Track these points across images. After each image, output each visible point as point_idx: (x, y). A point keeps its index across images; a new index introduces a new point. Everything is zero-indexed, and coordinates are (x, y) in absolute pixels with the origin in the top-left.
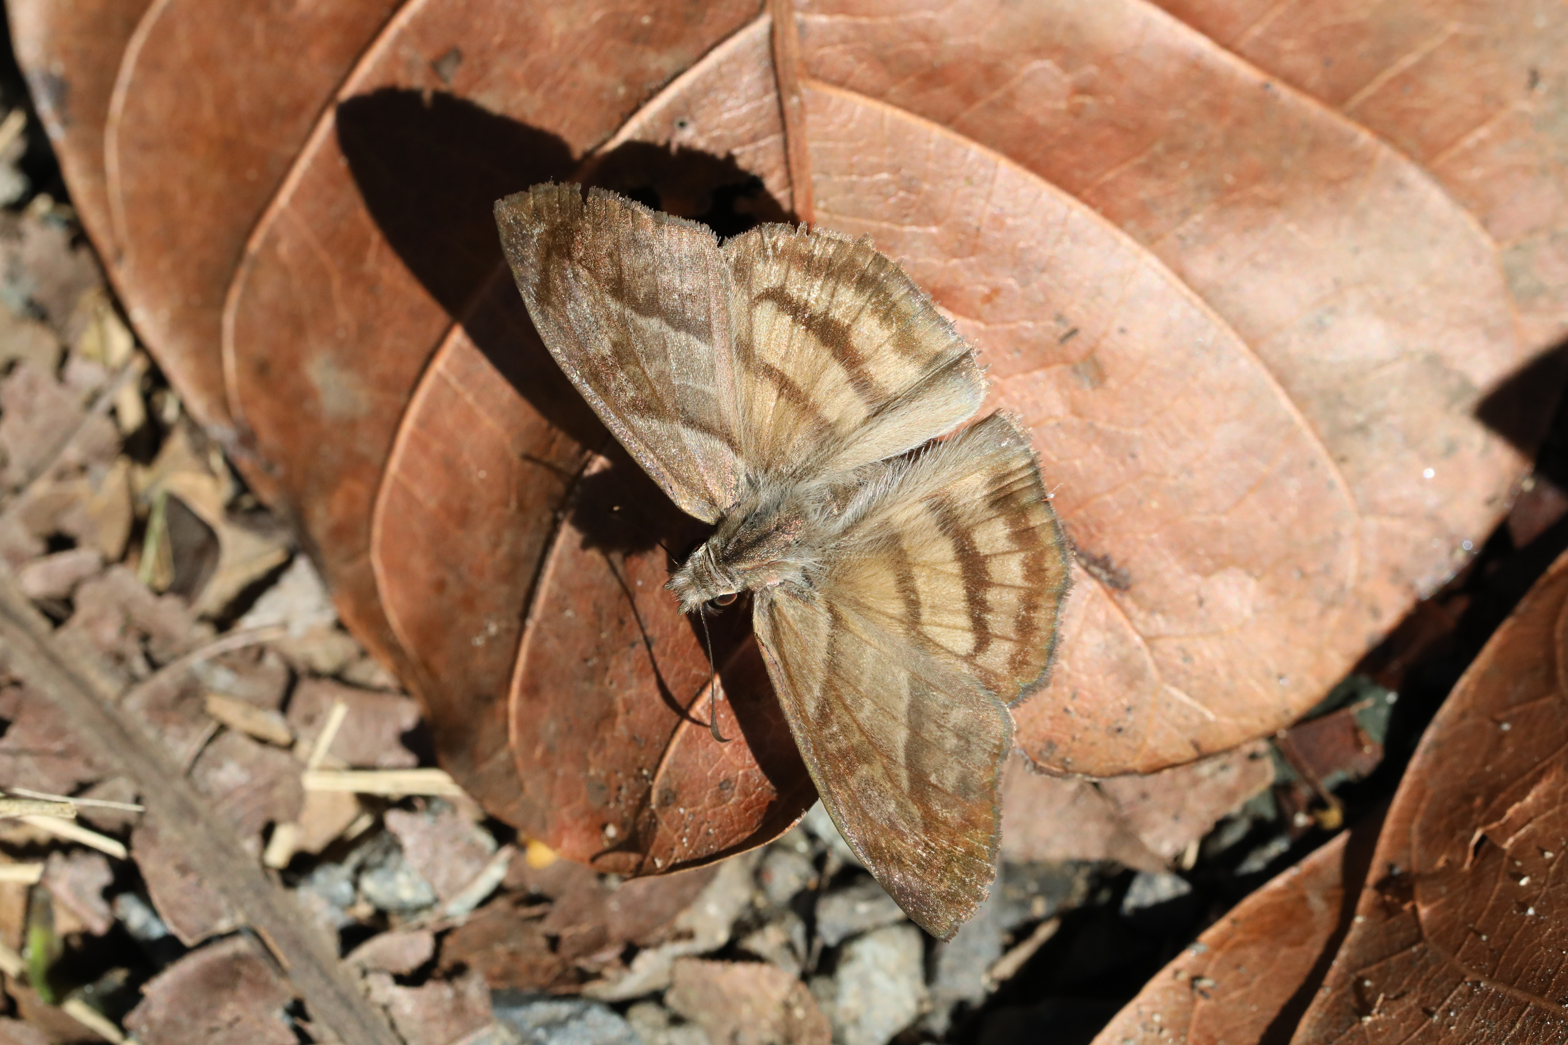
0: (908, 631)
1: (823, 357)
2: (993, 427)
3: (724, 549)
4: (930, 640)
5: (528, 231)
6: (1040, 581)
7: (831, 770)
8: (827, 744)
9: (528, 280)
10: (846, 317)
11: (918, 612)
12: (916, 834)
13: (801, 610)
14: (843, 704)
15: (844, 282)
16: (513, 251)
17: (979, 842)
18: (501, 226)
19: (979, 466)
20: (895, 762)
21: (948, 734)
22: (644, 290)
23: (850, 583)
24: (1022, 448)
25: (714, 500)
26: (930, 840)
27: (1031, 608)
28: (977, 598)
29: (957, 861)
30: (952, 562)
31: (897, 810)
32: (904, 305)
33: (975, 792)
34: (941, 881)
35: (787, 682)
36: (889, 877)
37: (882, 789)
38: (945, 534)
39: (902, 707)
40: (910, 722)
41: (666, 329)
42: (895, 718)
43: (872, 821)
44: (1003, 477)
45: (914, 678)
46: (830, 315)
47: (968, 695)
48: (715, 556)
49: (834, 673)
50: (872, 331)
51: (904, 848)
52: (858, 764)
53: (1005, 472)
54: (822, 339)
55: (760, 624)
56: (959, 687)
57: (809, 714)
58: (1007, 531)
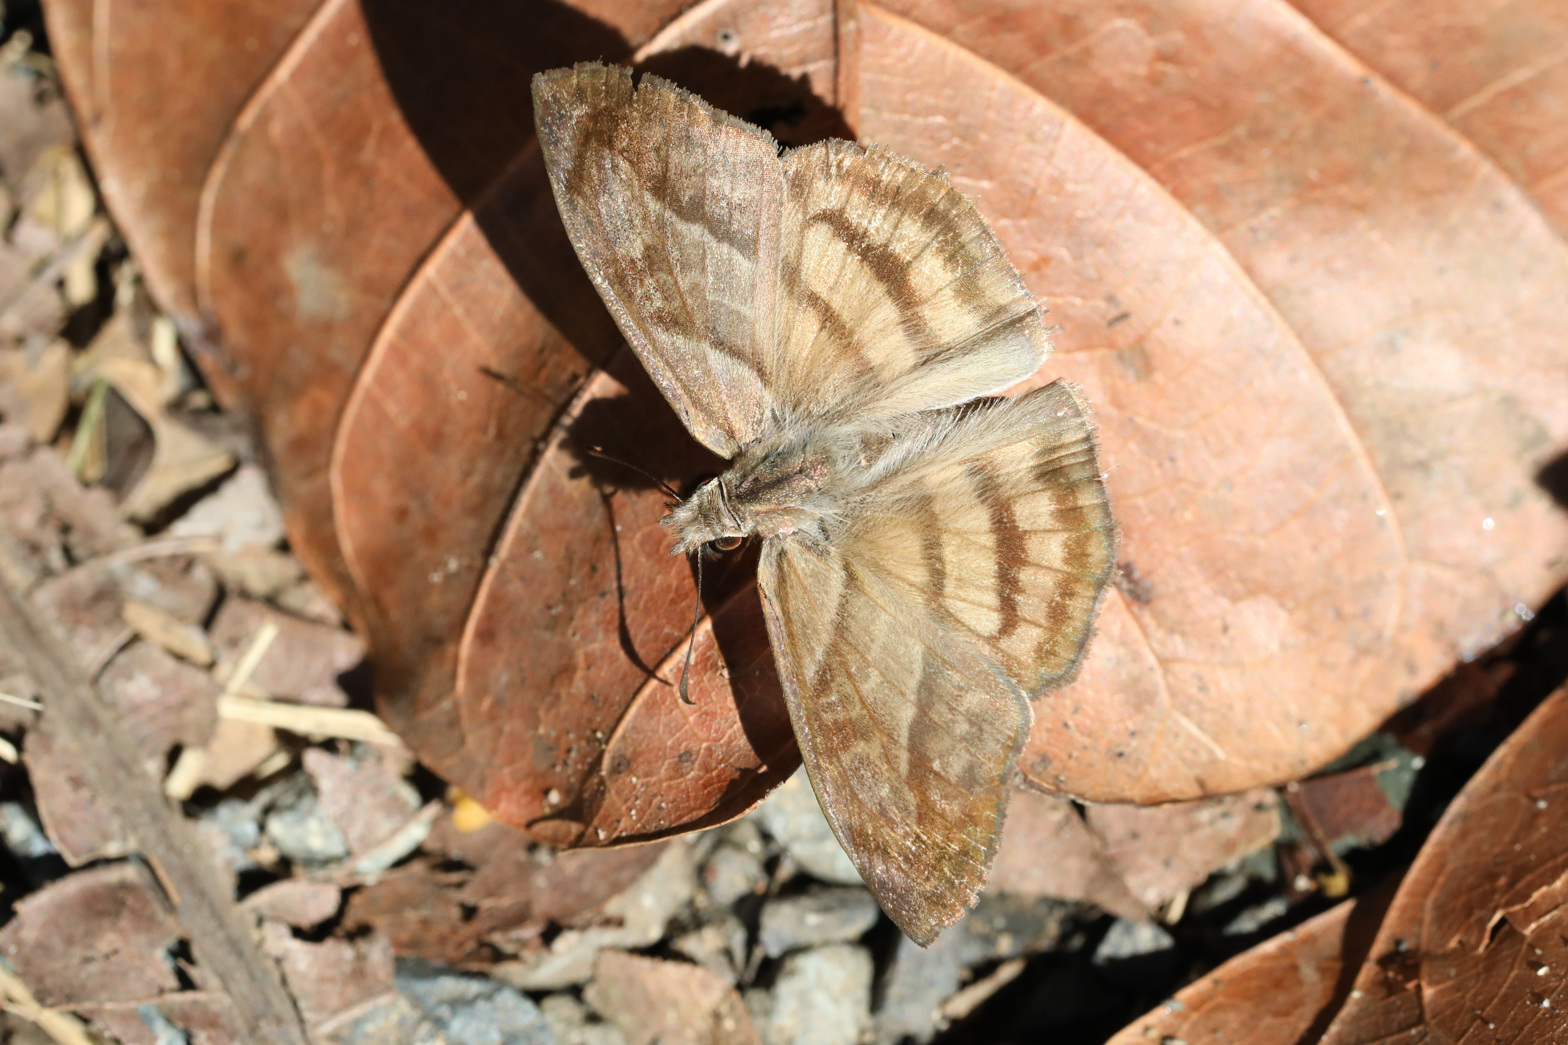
0: (928, 601)
1: (876, 293)
2: (1051, 394)
3: (737, 487)
4: (951, 615)
5: (566, 111)
6: (1082, 567)
7: (823, 743)
8: (823, 713)
9: (560, 165)
10: (907, 253)
11: (942, 582)
12: (907, 824)
13: (815, 565)
14: (847, 672)
15: (910, 214)
16: (547, 131)
17: (977, 842)
18: (538, 102)
19: (1029, 434)
20: (896, 742)
21: (959, 718)
22: (690, 193)
23: (871, 542)
24: (1079, 420)
25: (733, 432)
26: (923, 833)
27: (1067, 594)
28: (1009, 576)
29: (950, 859)
30: (987, 533)
31: (890, 795)
32: (973, 249)
33: (981, 785)
34: (928, 879)
35: (787, 641)
36: (870, 868)
37: (877, 770)
38: (983, 502)
39: (912, 683)
40: (919, 700)
41: (708, 238)
42: (903, 694)
43: (861, 804)
44: (1054, 450)
45: (930, 653)
46: (890, 248)
47: (986, 679)
48: (729, 492)
49: (842, 636)
50: (934, 272)
51: (892, 838)
52: (853, 740)
53: (1057, 444)
54: (877, 273)
55: (766, 574)
56: (977, 669)
57: (807, 678)
58: (1053, 507)
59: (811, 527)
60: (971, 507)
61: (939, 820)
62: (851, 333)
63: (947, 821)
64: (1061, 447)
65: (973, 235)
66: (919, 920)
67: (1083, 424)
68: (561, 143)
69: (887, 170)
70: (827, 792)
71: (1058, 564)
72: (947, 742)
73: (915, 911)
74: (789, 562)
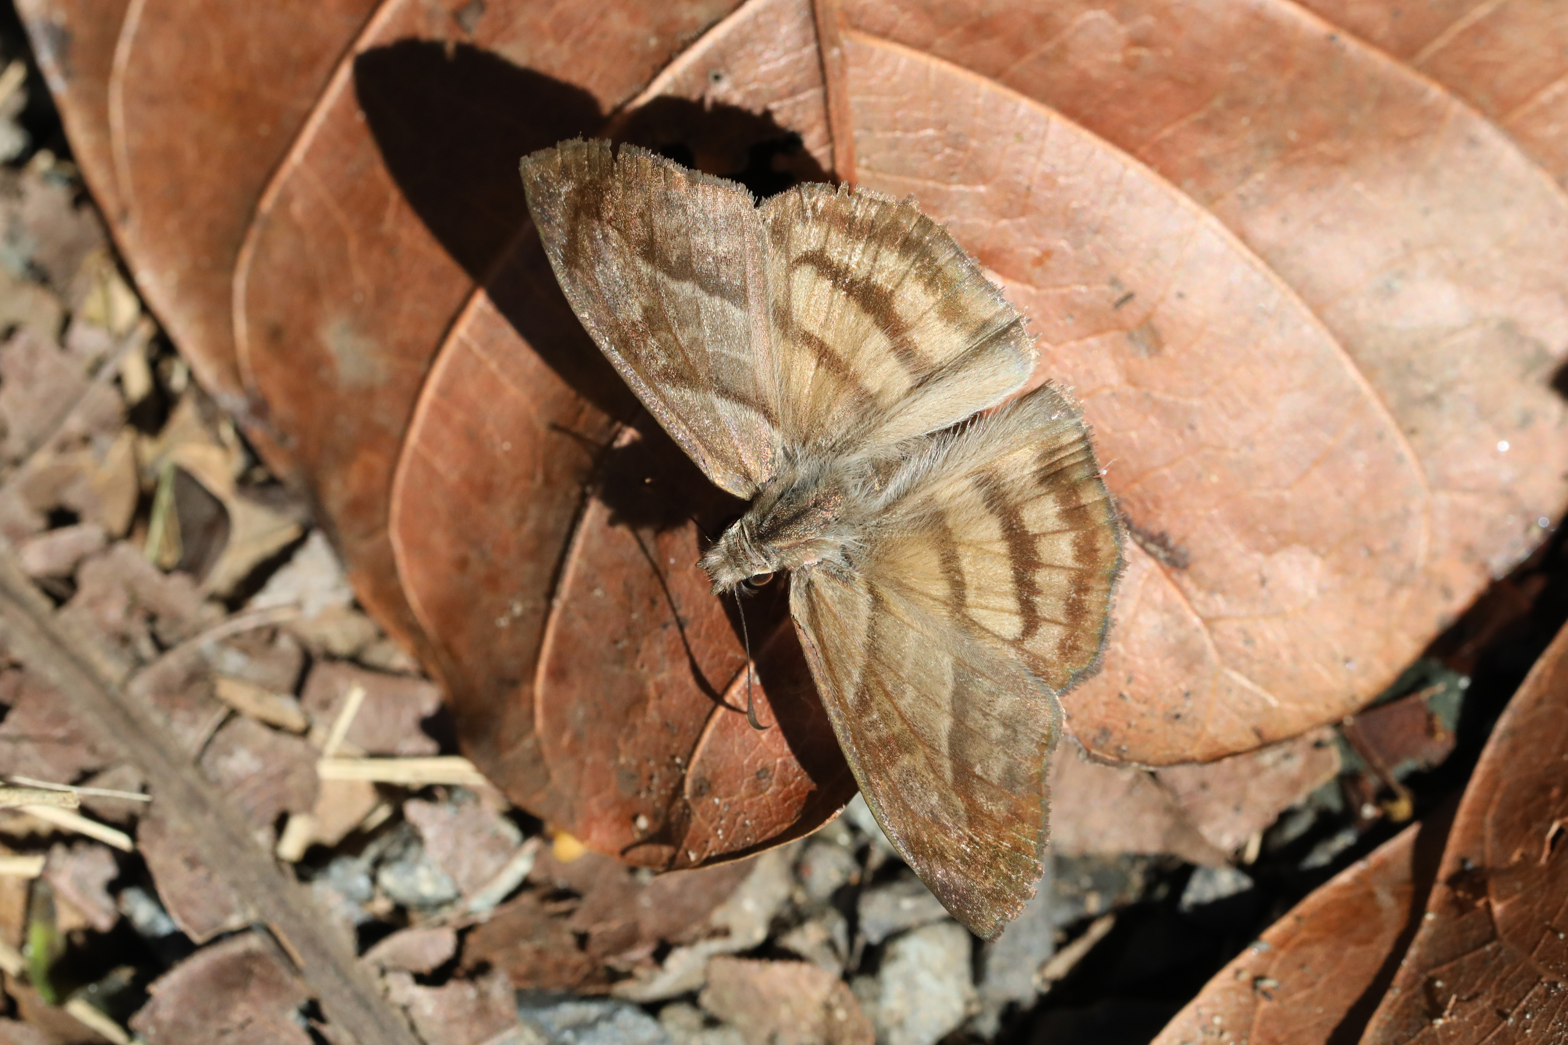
0: (952, 614)
1: (865, 324)
2: (1043, 399)
3: (759, 526)
4: (975, 623)
5: (555, 190)
6: (1092, 562)
7: (870, 760)
8: (867, 732)
9: (555, 241)
10: (889, 283)
11: (963, 593)
13: (840, 590)
14: (884, 690)
16: (539, 210)
17: (1026, 837)
18: (528, 184)
20: (938, 752)
21: (994, 722)
22: (677, 252)
23: (892, 562)
24: (1074, 422)
25: (749, 474)
26: (975, 835)
27: (1082, 590)
28: (1025, 580)
29: (1003, 857)
30: (999, 541)
31: (940, 803)
32: (951, 271)
33: (1022, 784)
34: (986, 877)
35: (825, 667)
36: (931, 872)
37: (924, 780)
38: (992, 511)
39: (946, 694)
40: (954, 710)
41: (700, 293)
42: (938, 706)
43: (914, 814)
44: (1052, 453)
45: (959, 663)
46: (872, 280)
47: (1015, 681)
48: (750, 534)
49: (875, 658)
50: (916, 297)
51: (947, 842)
52: (899, 754)
53: (1056, 447)
54: (863, 305)
55: (797, 605)
56: (1006, 673)
57: (848, 701)
58: (1058, 509)
59: (833, 555)
61: (988, 821)
63: (995, 821)
64: (1060, 449)
65: (948, 257)
66: (983, 916)
68: (553, 221)
69: (859, 206)
70: (881, 806)
71: (1070, 562)
72: (985, 747)
73: (977, 909)
74: (817, 591)
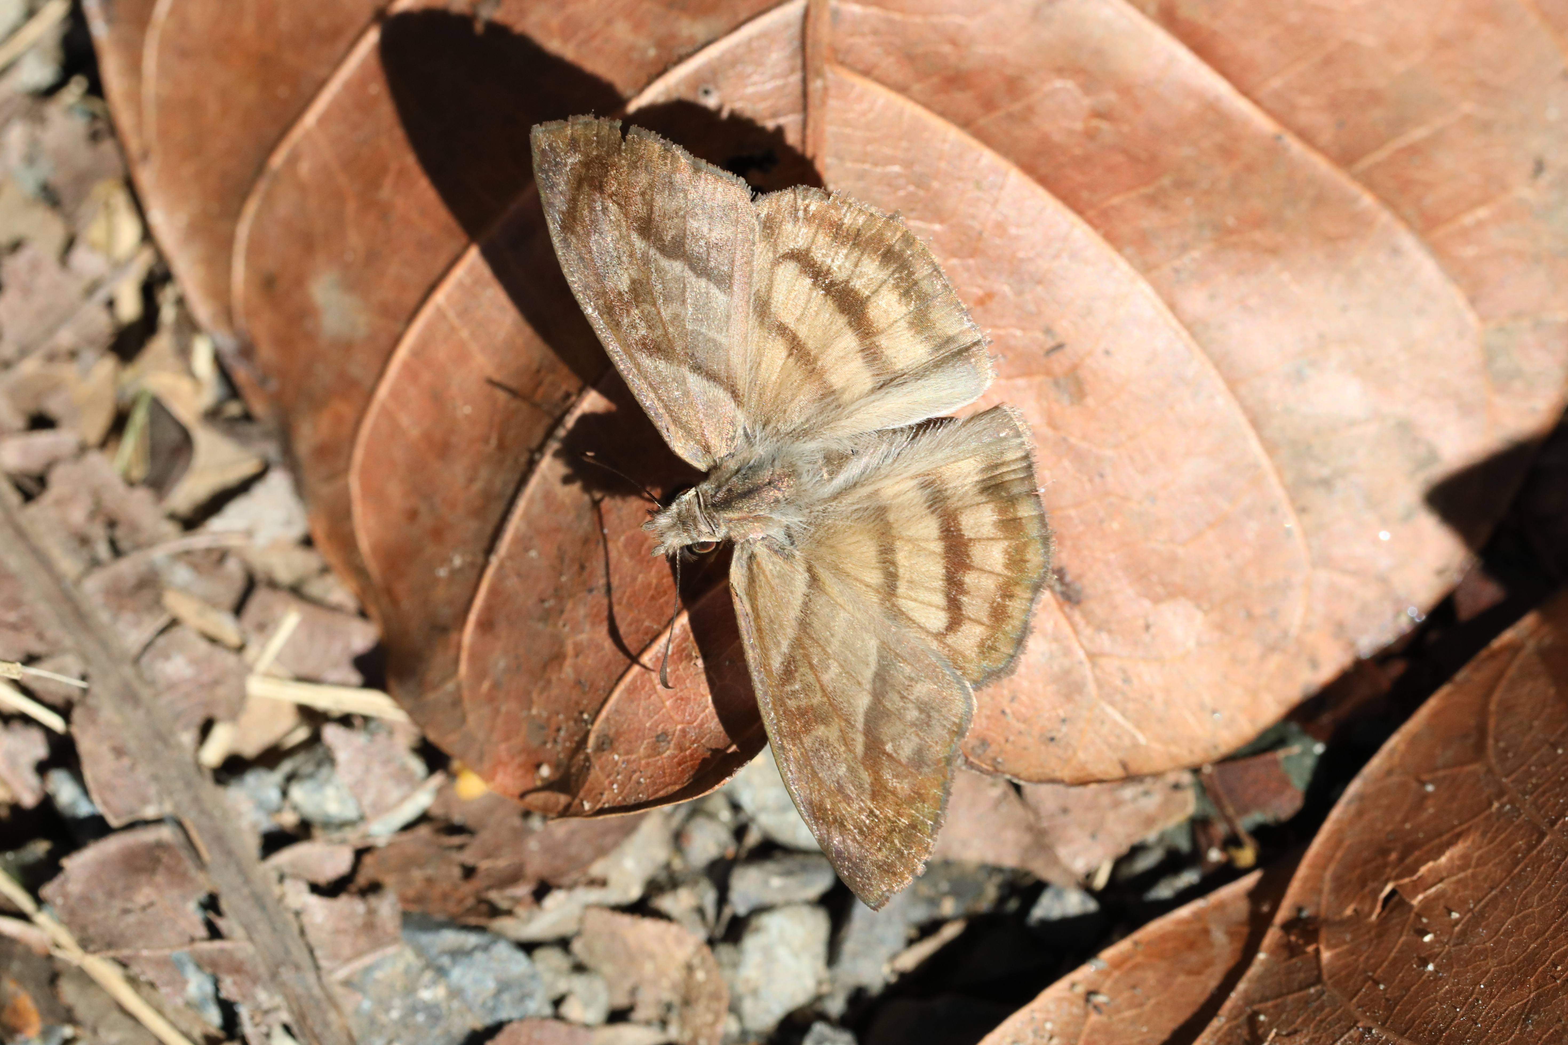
0: (883, 601)
1: (838, 324)
2: (994, 417)
3: (713, 497)
4: (903, 613)
5: (561, 159)
6: (1020, 571)
7: (787, 726)
8: (787, 700)
9: (555, 207)
10: (866, 289)
11: (895, 584)
12: (862, 800)
13: (781, 566)
14: (809, 663)
16: (544, 176)
17: (924, 817)
18: (536, 150)
19: (974, 453)
20: (853, 726)
21: (910, 705)
22: (672, 232)
23: (832, 547)
24: (1019, 441)
25: (709, 447)
26: (876, 808)
27: (1007, 596)
28: (956, 579)
29: (900, 832)
30: (936, 540)
31: (847, 774)
32: (925, 285)
33: (929, 766)
34: (880, 849)
35: (755, 634)
36: (828, 839)
37: (835, 751)
38: (933, 512)
39: (868, 674)
40: (874, 689)
41: (688, 274)
42: (859, 684)
43: (821, 782)
44: (996, 466)
45: (884, 647)
46: (851, 284)
47: (934, 671)
48: (705, 501)
49: (805, 632)
50: (890, 306)
51: (848, 812)
52: (814, 724)
53: (999, 462)
54: (839, 306)
55: (737, 574)
56: (926, 662)
57: (774, 668)
58: (995, 518)
59: (777, 533)
60: (922, 517)
61: (890, 797)
62: (816, 359)
63: (898, 797)
64: (1003, 464)
65: (925, 273)
66: (872, 885)
67: (1023, 443)
68: (556, 188)
69: (848, 214)
70: (791, 771)
72: (899, 727)
73: (868, 878)
74: (758, 564)
